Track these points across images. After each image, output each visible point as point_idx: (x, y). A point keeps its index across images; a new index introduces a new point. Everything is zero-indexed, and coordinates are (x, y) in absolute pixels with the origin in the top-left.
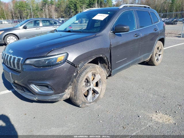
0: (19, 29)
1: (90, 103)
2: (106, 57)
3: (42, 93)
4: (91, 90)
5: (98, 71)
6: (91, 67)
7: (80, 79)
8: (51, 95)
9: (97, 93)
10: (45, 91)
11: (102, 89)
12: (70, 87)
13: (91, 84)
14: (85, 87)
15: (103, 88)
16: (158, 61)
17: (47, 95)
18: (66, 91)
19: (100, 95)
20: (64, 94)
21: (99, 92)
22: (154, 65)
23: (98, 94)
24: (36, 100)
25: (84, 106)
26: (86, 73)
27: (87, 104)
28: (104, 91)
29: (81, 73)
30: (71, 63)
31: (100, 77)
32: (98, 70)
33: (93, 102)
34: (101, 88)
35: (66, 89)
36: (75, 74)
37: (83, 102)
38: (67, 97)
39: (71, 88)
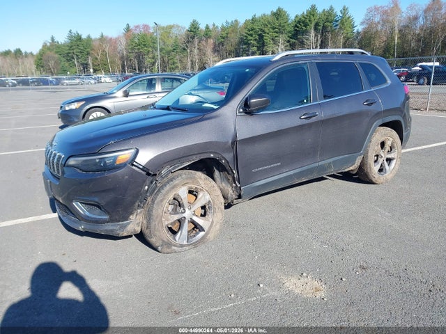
0: (115, 97)
1: (182, 246)
2: (225, 159)
3: (91, 218)
4: (187, 221)
5: (203, 186)
6: (184, 176)
7: (159, 198)
8: (104, 222)
9: (202, 229)
10: (97, 214)
11: (213, 222)
12: (139, 211)
13: (187, 209)
14: (170, 214)
15: (215, 220)
16: (385, 173)
17: (97, 222)
18: (131, 217)
19: (207, 234)
20: (129, 223)
21: (206, 228)
22: (371, 182)
23: (204, 230)
24: (82, 230)
25: (169, 250)
26: (173, 188)
27: (173, 247)
28: (218, 226)
29: (162, 187)
30: (141, 167)
31: (208, 197)
32: (202, 183)
33: (189, 245)
34: (211, 220)
35: (131, 213)
36: (146, 187)
37: (163, 241)
38: (134, 230)
39: (141, 212)
